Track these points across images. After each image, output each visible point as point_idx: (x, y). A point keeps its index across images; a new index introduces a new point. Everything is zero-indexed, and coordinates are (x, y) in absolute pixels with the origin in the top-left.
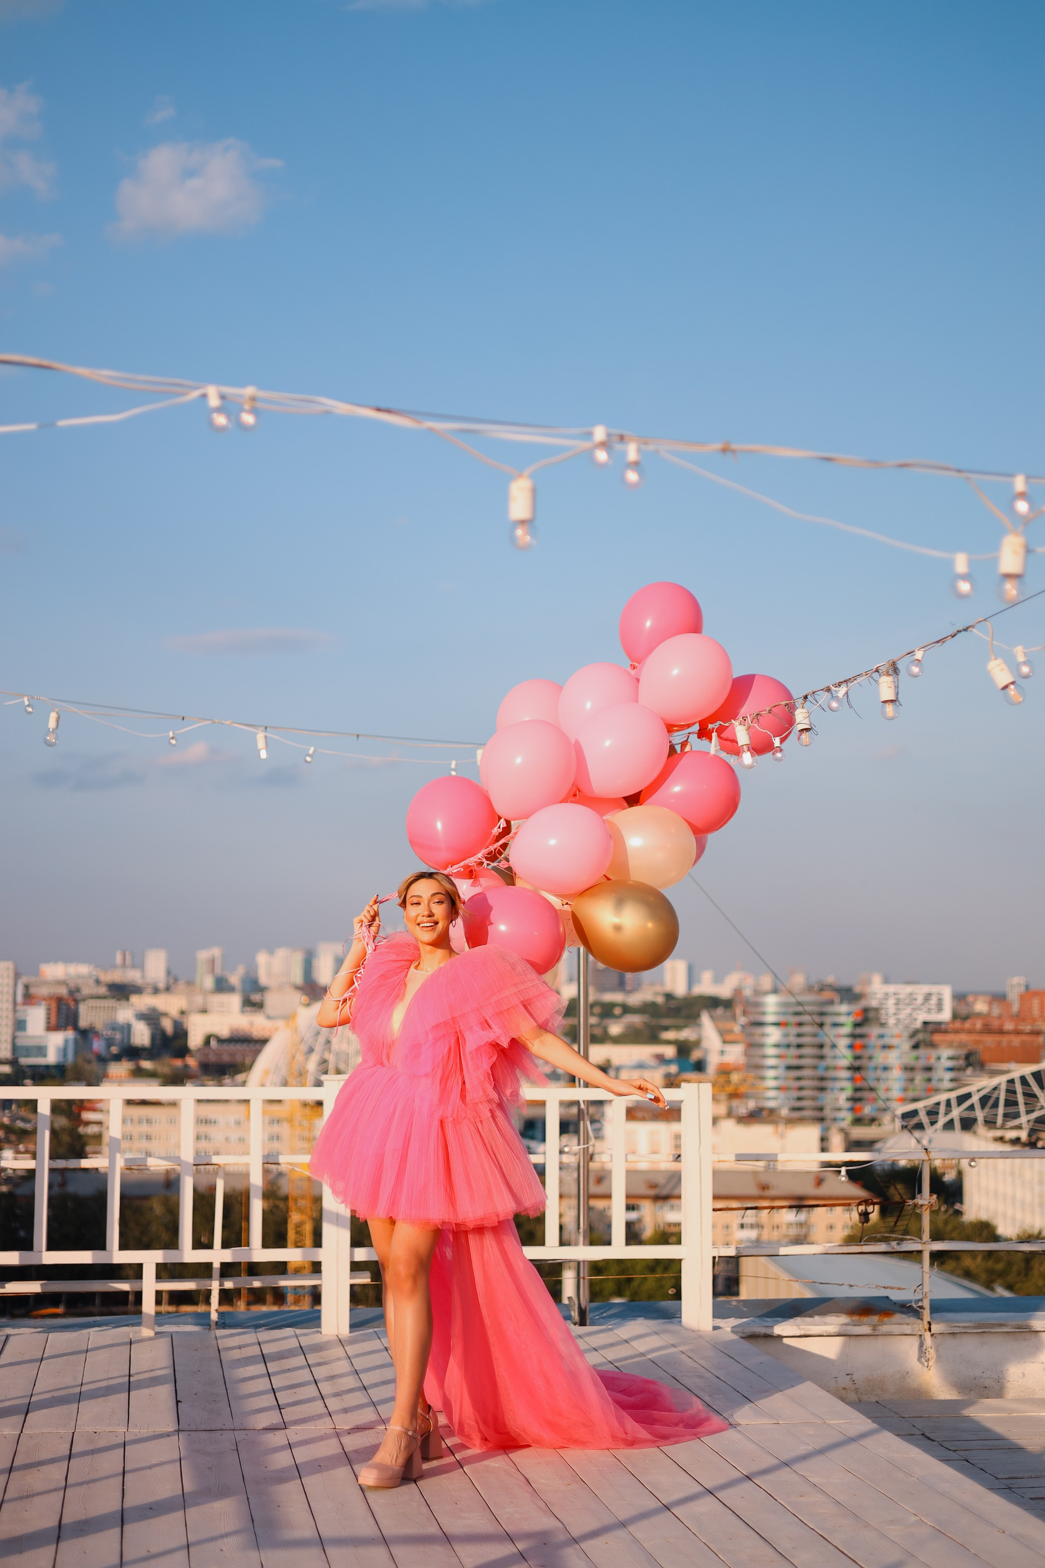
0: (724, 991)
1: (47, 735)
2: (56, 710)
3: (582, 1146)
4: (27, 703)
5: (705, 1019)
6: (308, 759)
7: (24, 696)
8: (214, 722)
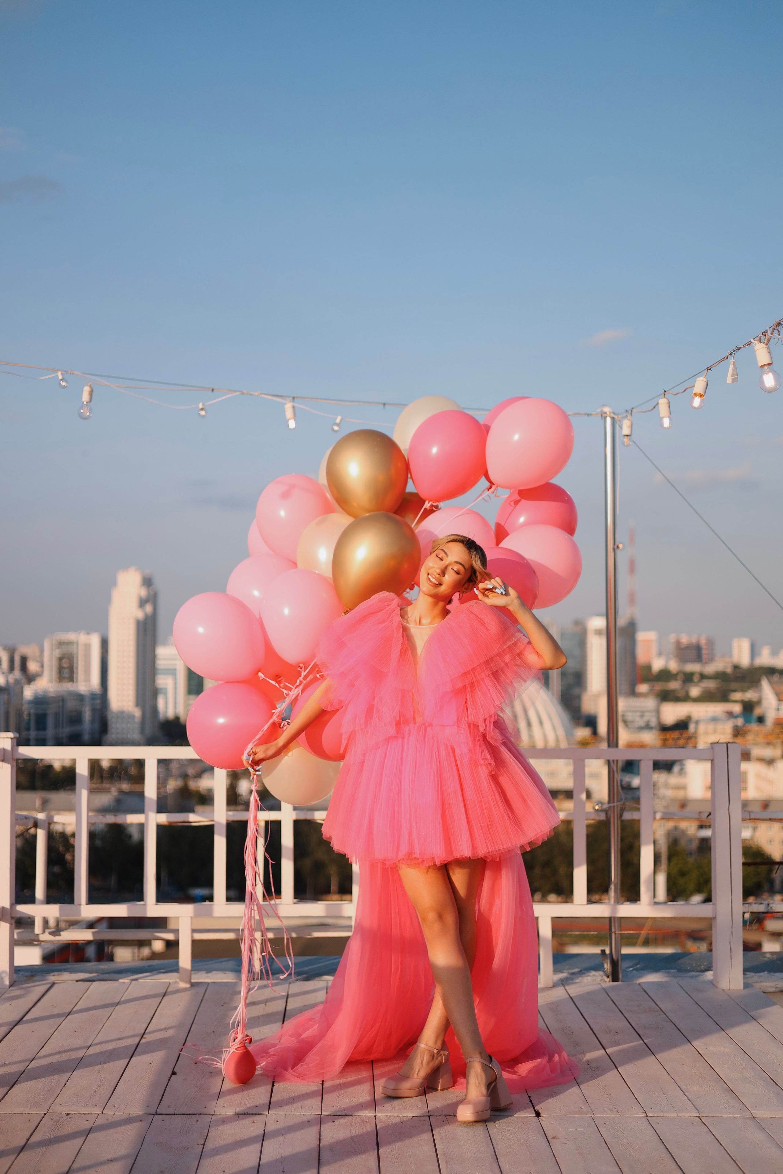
0: (779, 662)
1: (81, 408)
2: (89, 384)
3: (612, 804)
4: (60, 377)
5: (765, 684)
6: (336, 428)
7: (58, 370)
8: (243, 393)
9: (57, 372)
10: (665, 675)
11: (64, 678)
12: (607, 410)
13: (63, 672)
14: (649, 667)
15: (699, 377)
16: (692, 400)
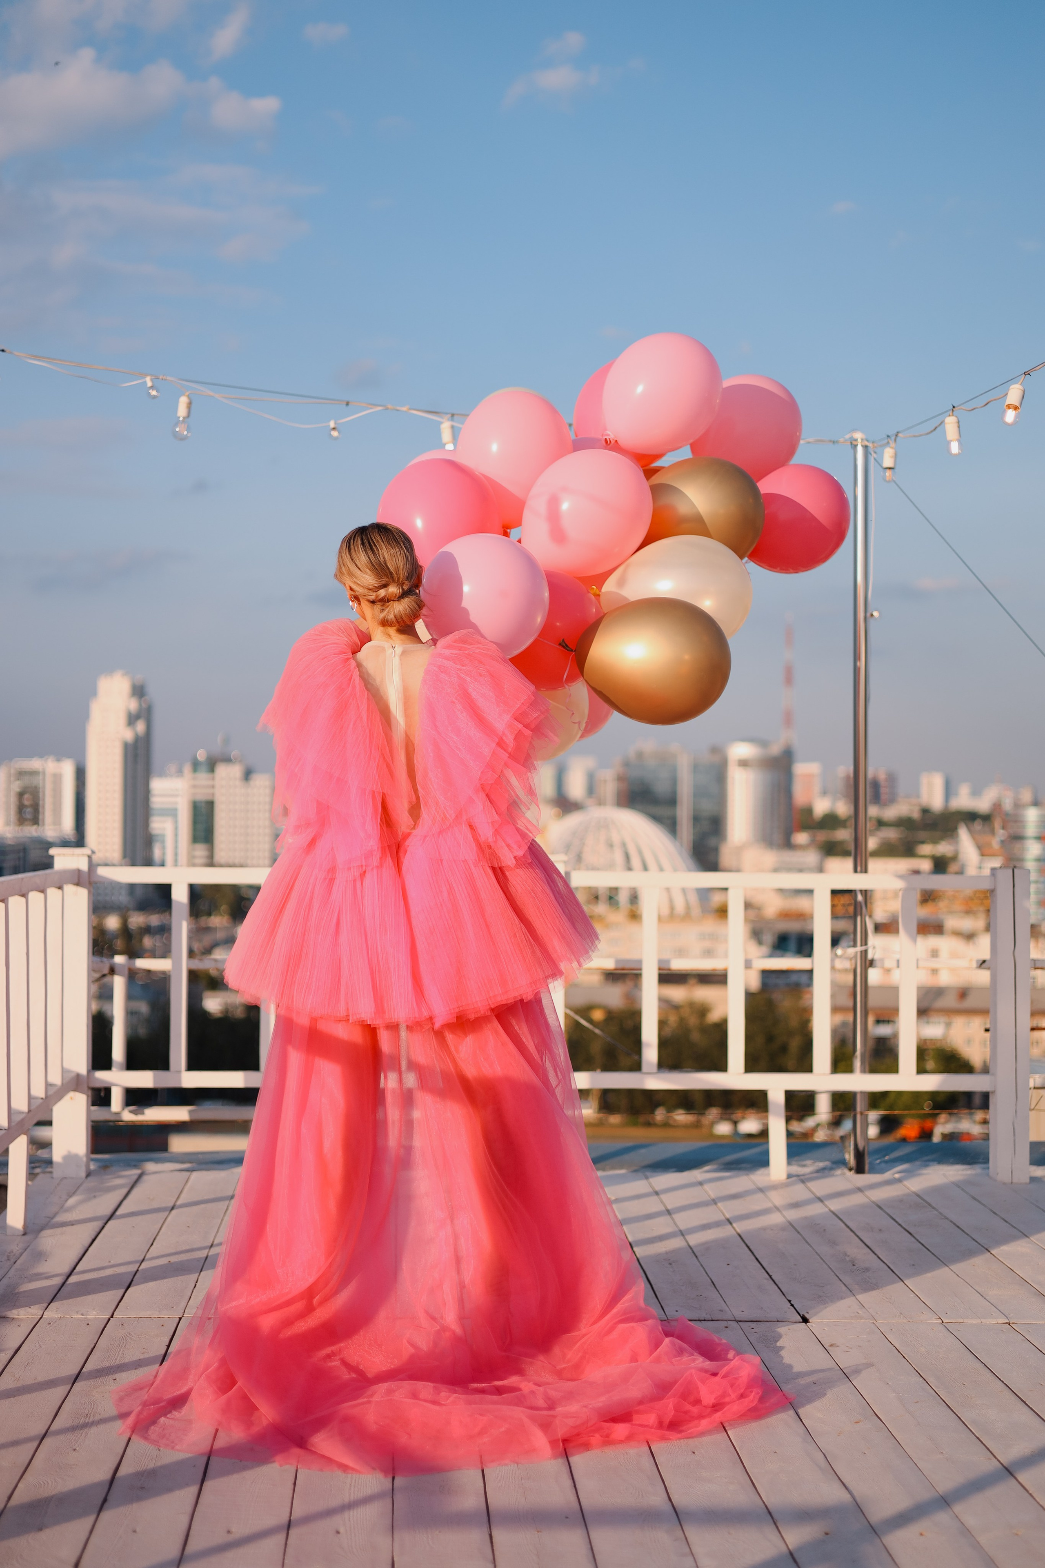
0: (983, 805)
1: (176, 425)
2: (187, 393)
3: (859, 948)
4: (149, 384)
5: (963, 833)
7: (147, 375)
8: (387, 409)
9: (145, 377)
10: (831, 821)
11: (26, 820)
12: (858, 436)
13: (25, 812)
14: (809, 811)
15: (1013, 384)
16: (1003, 413)
